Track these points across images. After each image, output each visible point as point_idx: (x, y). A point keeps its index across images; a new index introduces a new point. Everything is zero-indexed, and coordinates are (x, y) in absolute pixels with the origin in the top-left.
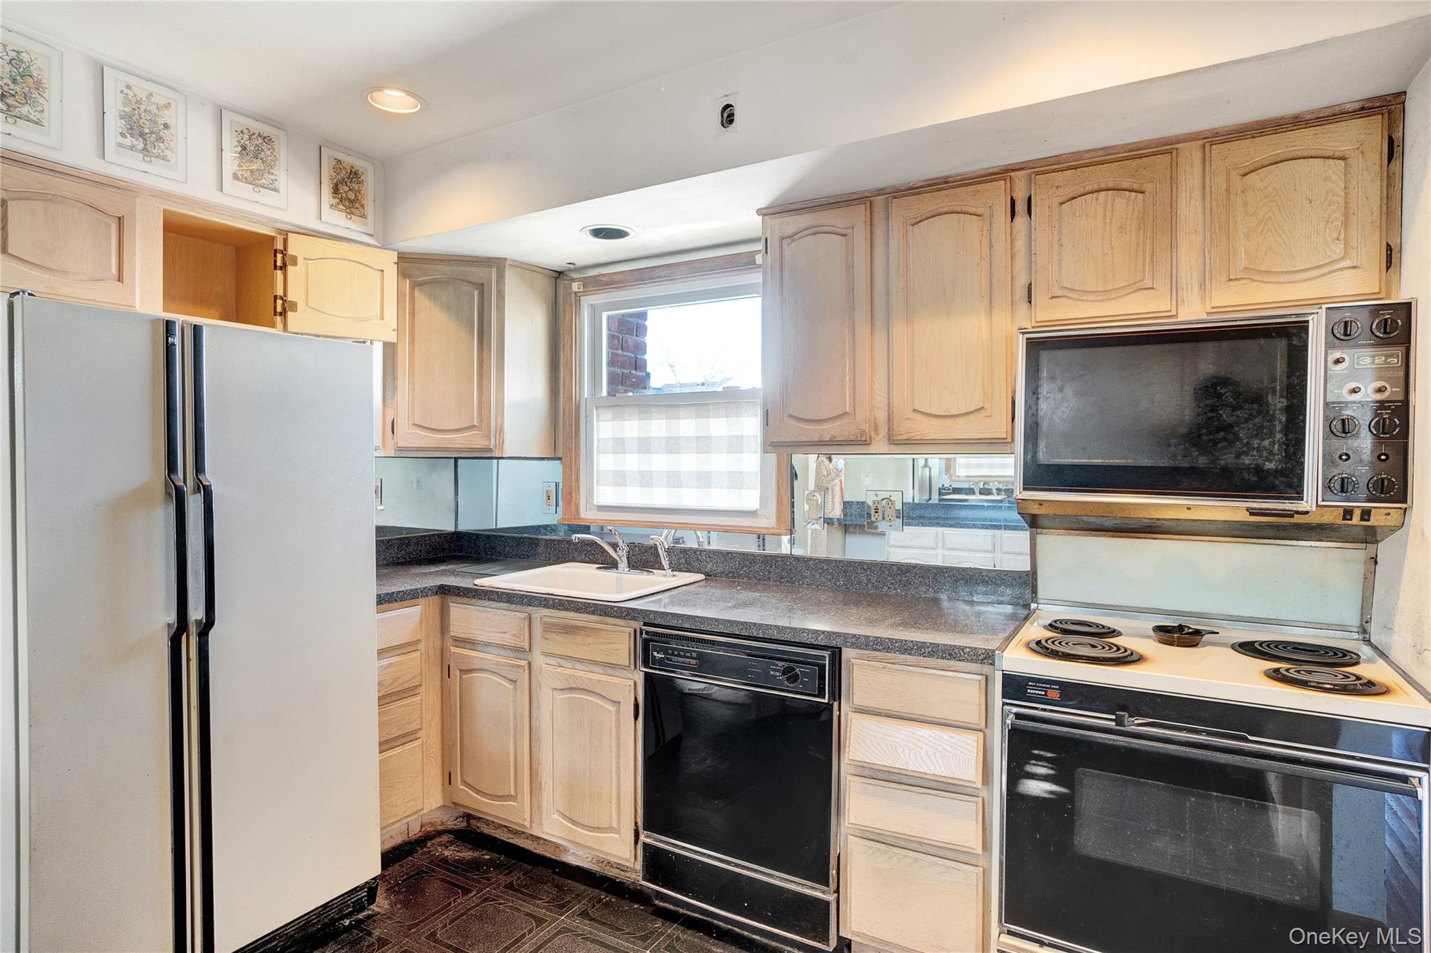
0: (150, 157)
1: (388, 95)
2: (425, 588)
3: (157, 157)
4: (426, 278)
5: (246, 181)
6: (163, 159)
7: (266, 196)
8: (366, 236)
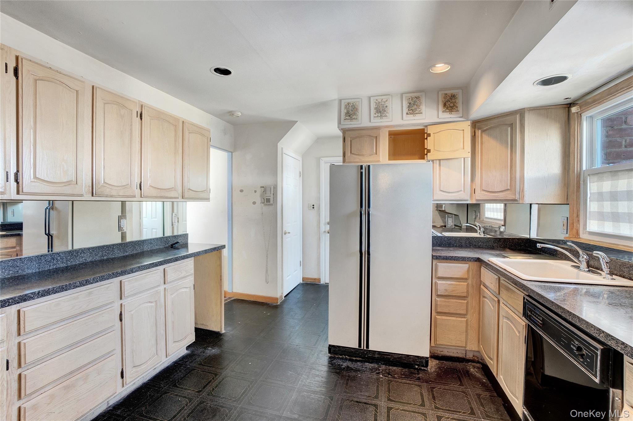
0: (382, 117)
1: (438, 67)
2: (469, 257)
3: (384, 116)
4: (487, 128)
5: (411, 114)
6: (386, 116)
7: (418, 116)
8: (460, 118)
